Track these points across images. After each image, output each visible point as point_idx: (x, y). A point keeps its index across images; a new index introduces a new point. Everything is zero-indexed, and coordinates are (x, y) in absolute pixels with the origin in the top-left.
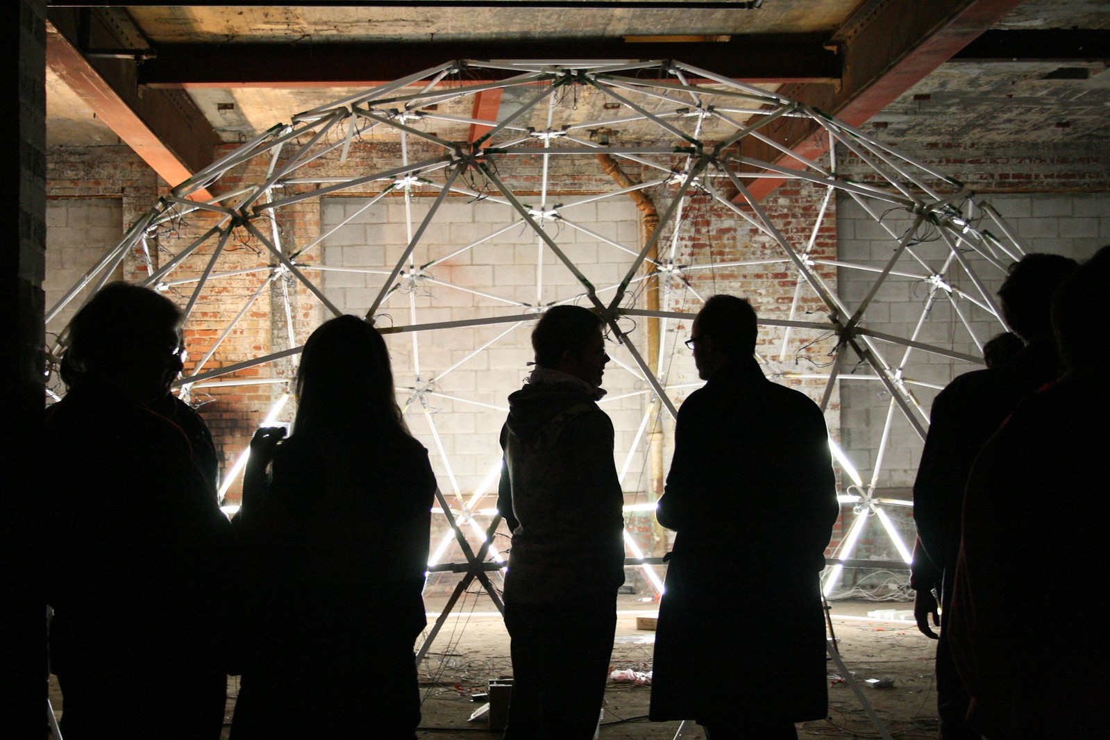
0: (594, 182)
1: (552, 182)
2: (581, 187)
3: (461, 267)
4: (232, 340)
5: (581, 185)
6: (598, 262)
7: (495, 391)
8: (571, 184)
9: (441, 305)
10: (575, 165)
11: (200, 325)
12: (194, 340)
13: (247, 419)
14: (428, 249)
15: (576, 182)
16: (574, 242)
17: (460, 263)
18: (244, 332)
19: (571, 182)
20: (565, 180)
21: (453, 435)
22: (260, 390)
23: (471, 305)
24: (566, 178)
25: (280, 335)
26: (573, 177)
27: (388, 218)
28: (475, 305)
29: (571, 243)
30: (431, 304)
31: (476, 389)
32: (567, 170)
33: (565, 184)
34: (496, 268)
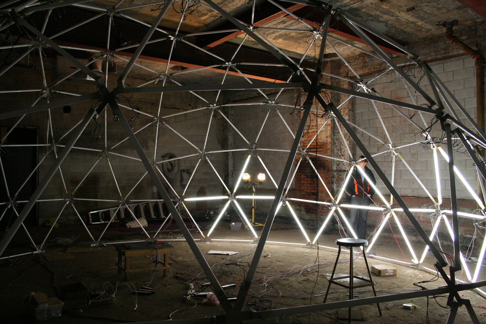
0: (455, 50)
1: (435, 54)
2: (449, 54)
3: (404, 98)
4: (320, 135)
5: (449, 53)
6: (464, 88)
7: (418, 151)
8: (444, 53)
9: (396, 115)
10: (446, 43)
11: (311, 130)
12: (310, 135)
13: (325, 164)
14: (391, 93)
15: (447, 51)
16: (452, 80)
17: (403, 96)
18: (324, 132)
19: (445, 52)
20: (441, 52)
21: (401, 170)
22: (328, 153)
23: (408, 114)
24: (442, 50)
25: (337, 132)
26: (445, 49)
27: (377, 82)
28: (410, 114)
29: (451, 81)
30: (392, 115)
31: (410, 151)
32: (442, 47)
33: (442, 54)
34: (418, 96)
